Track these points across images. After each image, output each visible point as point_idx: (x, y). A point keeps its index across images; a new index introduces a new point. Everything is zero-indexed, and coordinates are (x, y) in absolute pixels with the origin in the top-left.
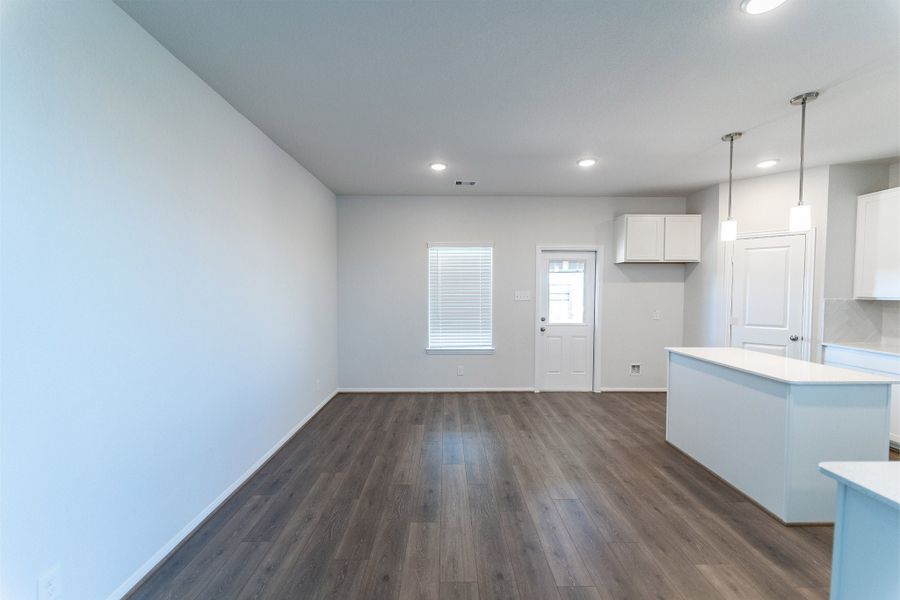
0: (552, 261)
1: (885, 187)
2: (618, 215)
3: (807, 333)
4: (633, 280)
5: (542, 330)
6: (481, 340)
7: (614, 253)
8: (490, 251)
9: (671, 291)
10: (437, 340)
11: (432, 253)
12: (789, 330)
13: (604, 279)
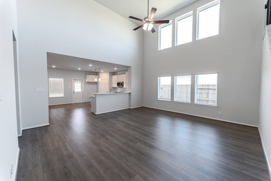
1: (114, 75)
2: (86, 74)
3: (108, 91)
4: (89, 84)
5: (74, 93)
7: (86, 80)
8: (63, 79)
9: (95, 86)
11: (50, 79)
12: (106, 91)
13: (84, 85)
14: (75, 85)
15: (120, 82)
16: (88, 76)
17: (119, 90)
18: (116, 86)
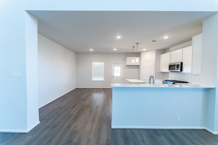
0: (115, 65)
1: (165, 53)
2: (126, 57)
4: (129, 68)
5: (113, 77)
6: (102, 79)
8: (104, 63)
10: (94, 79)
11: (93, 63)
13: (124, 68)
14: (115, 70)
15: (176, 63)
16: (128, 58)
17: (173, 76)
18: (167, 70)
